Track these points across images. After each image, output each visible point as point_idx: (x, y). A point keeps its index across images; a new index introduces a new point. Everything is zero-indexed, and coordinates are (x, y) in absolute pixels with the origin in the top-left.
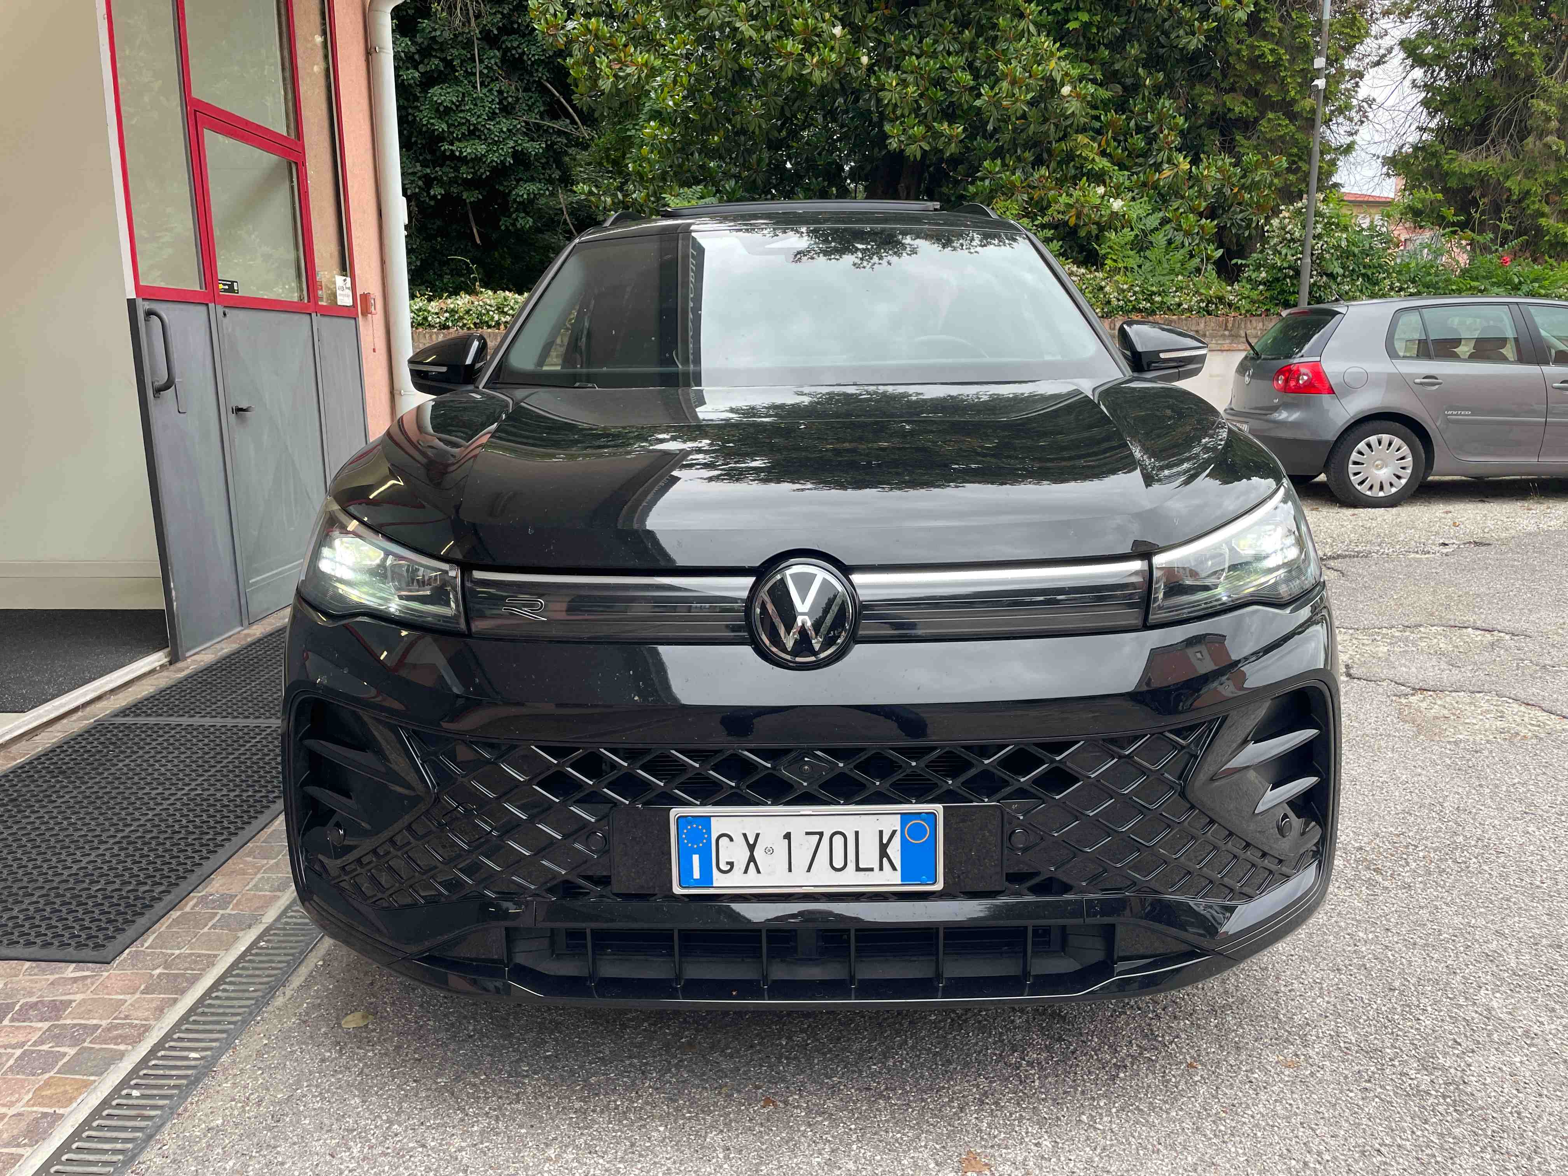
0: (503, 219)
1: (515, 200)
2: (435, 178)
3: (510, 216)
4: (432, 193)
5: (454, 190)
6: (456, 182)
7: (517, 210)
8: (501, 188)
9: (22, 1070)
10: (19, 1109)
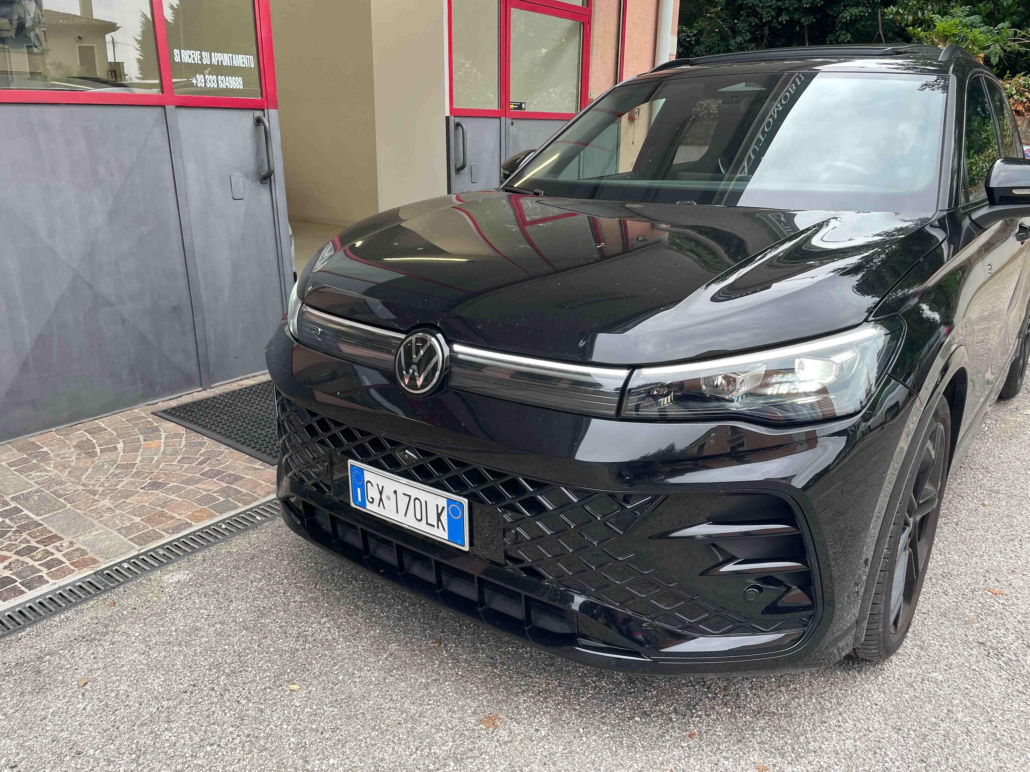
0: (830, 35)
1: (840, 21)
2: (785, 9)
3: (834, 34)
4: (780, 19)
5: (796, 16)
6: (799, 11)
7: (841, 29)
8: (831, 13)
9: (199, 501)
10: (182, 517)
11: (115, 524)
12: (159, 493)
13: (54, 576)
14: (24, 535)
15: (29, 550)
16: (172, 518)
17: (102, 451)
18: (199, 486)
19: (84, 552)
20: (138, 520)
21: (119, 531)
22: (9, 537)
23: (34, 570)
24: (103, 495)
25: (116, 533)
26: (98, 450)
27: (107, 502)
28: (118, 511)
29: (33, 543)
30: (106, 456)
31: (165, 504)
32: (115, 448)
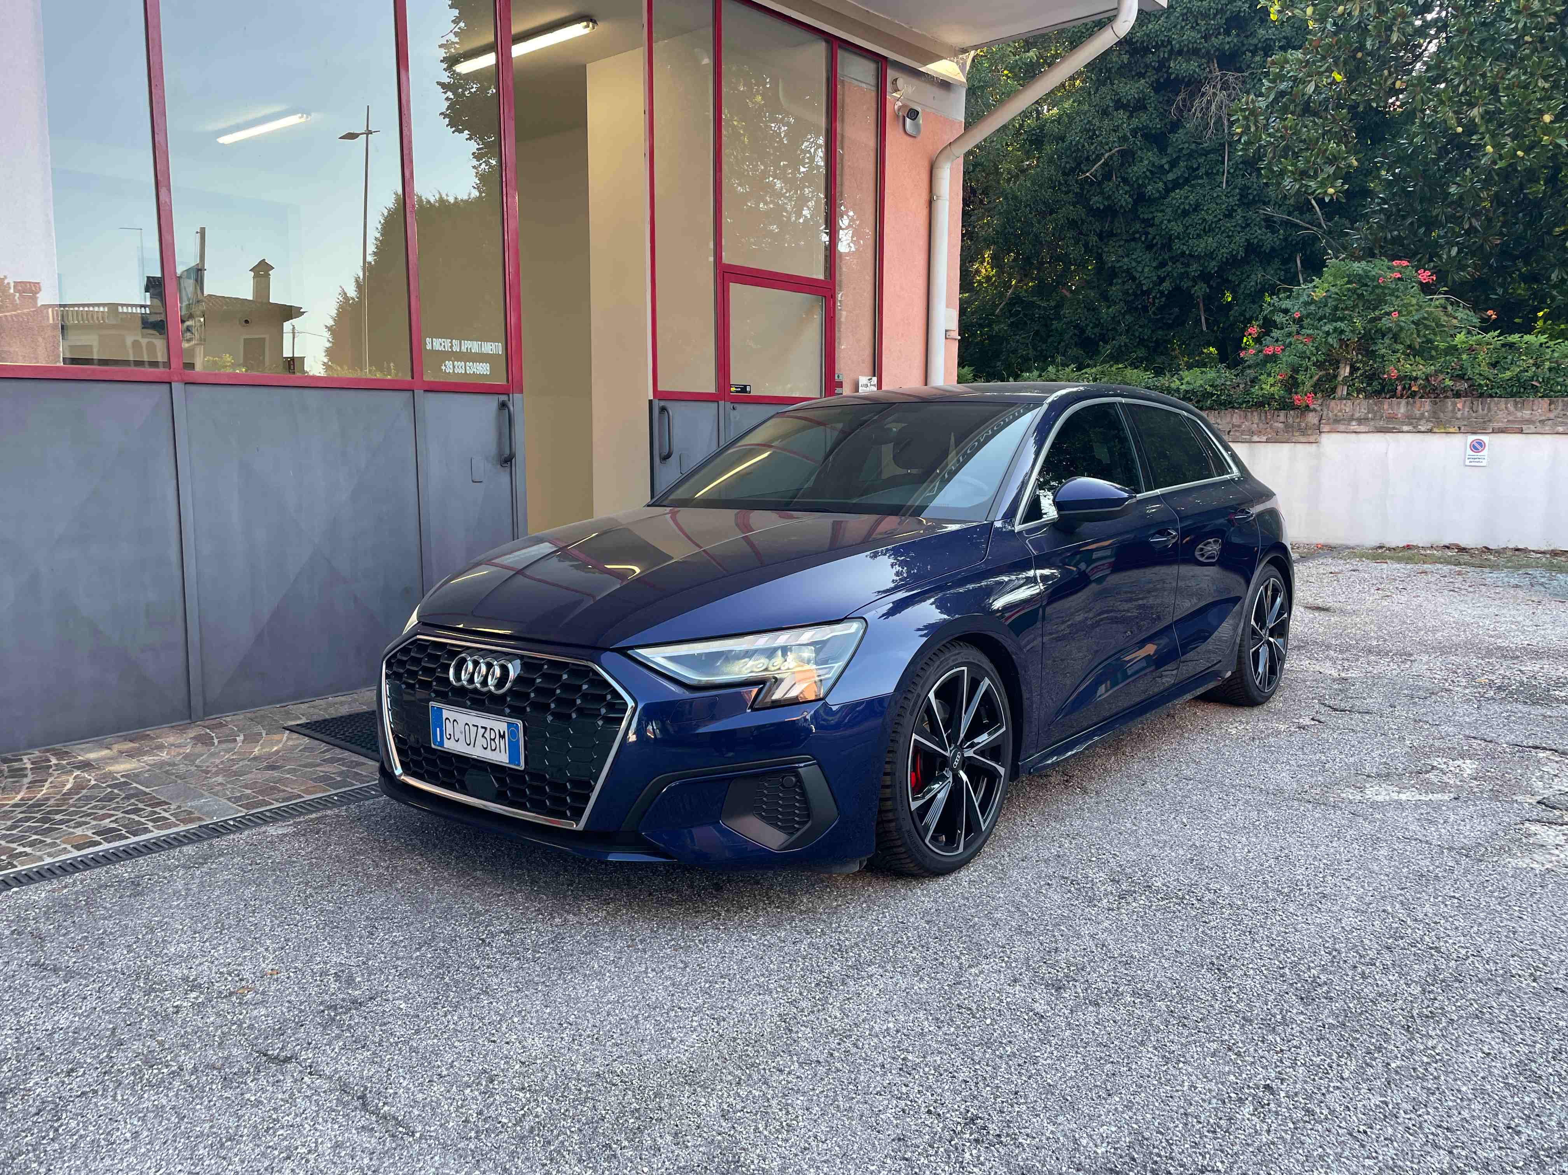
5: (1184, 284)
9: (314, 780)
10: (295, 791)
11: (225, 794)
12: (275, 774)
13: (159, 828)
14: (132, 801)
15: (136, 811)
16: (284, 791)
17: (219, 742)
18: (317, 768)
19: (191, 813)
20: (249, 791)
21: (229, 799)
22: (118, 802)
23: (139, 823)
24: (217, 774)
25: (225, 801)
26: (216, 741)
27: (220, 779)
28: (229, 786)
29: (141, 806)
30: (224, 746)
31: (280, 781)
32: (235, 740)
